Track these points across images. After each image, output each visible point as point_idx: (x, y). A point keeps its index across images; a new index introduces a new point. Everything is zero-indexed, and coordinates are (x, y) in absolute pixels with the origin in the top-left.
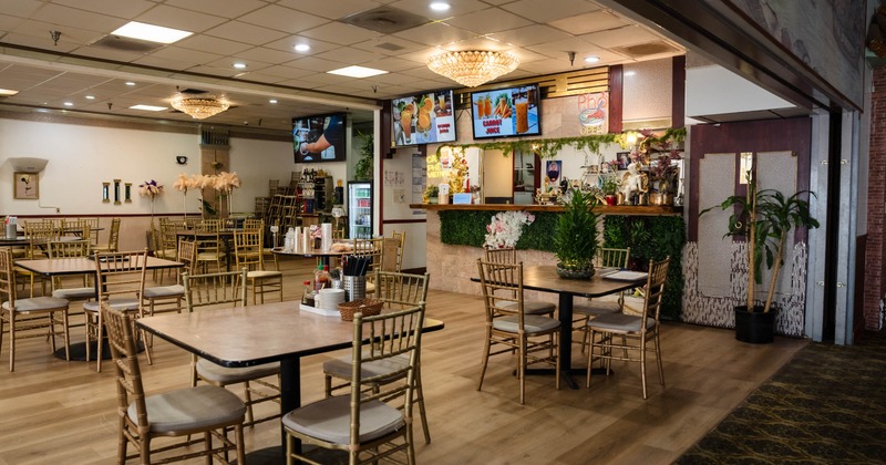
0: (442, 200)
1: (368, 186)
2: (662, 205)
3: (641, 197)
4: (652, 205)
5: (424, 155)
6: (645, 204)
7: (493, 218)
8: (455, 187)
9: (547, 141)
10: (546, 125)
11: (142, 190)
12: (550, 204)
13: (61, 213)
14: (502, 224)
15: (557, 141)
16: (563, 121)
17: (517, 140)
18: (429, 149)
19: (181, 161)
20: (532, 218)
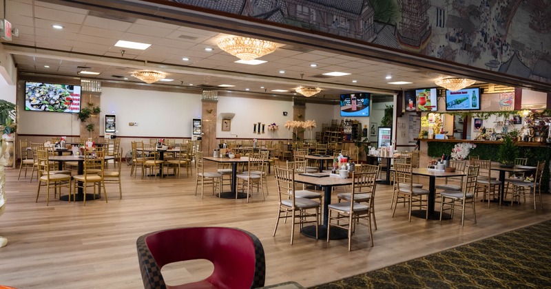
0: (430, 137)
1: (390, 129)
2: (540, 142)
3: (530, 138)
4: (535, 142)
5: (420, 116)
6: (531, 141)
7: (456, 146)
8: (436, 131)
9: (483, 113)
10: (483, 106)
11: (270, 128)
12: (483, 140)
13: (238, 137)
14: (460, 148)
15: (488, 112)
16: (491, 104)
17: (468, 111)
18: (422, 113)
19: (285, 114)
20: (475, 146)
